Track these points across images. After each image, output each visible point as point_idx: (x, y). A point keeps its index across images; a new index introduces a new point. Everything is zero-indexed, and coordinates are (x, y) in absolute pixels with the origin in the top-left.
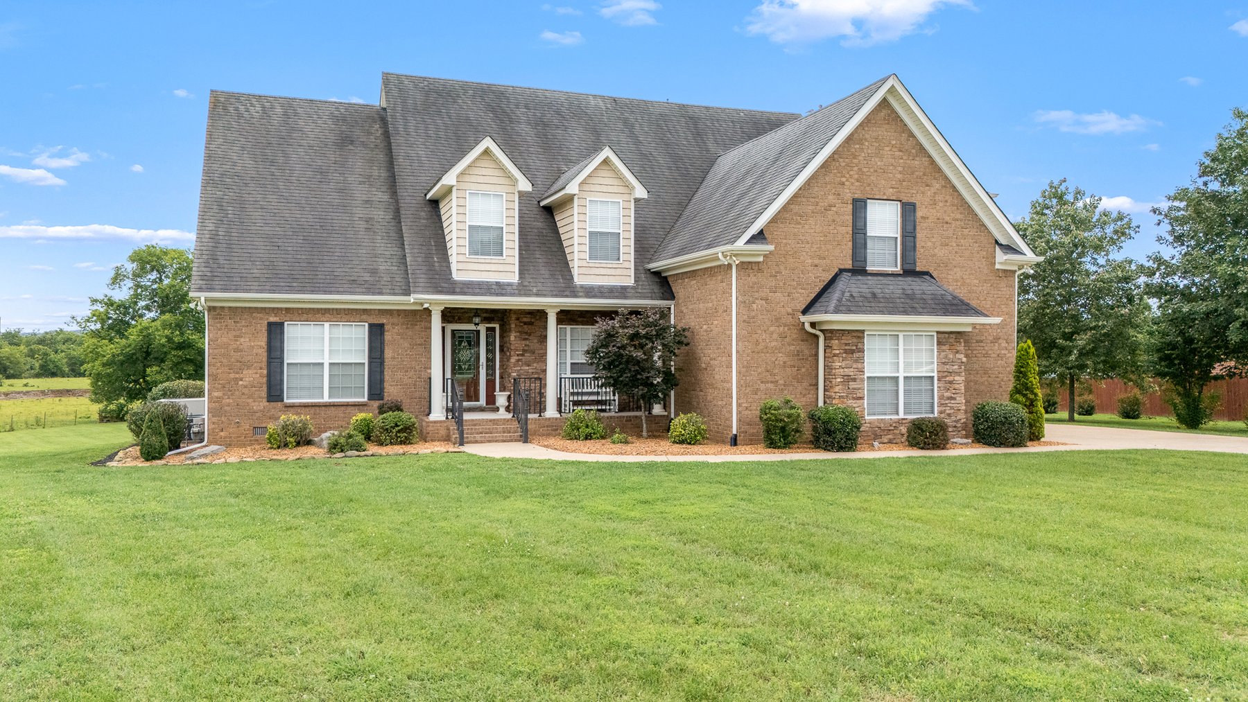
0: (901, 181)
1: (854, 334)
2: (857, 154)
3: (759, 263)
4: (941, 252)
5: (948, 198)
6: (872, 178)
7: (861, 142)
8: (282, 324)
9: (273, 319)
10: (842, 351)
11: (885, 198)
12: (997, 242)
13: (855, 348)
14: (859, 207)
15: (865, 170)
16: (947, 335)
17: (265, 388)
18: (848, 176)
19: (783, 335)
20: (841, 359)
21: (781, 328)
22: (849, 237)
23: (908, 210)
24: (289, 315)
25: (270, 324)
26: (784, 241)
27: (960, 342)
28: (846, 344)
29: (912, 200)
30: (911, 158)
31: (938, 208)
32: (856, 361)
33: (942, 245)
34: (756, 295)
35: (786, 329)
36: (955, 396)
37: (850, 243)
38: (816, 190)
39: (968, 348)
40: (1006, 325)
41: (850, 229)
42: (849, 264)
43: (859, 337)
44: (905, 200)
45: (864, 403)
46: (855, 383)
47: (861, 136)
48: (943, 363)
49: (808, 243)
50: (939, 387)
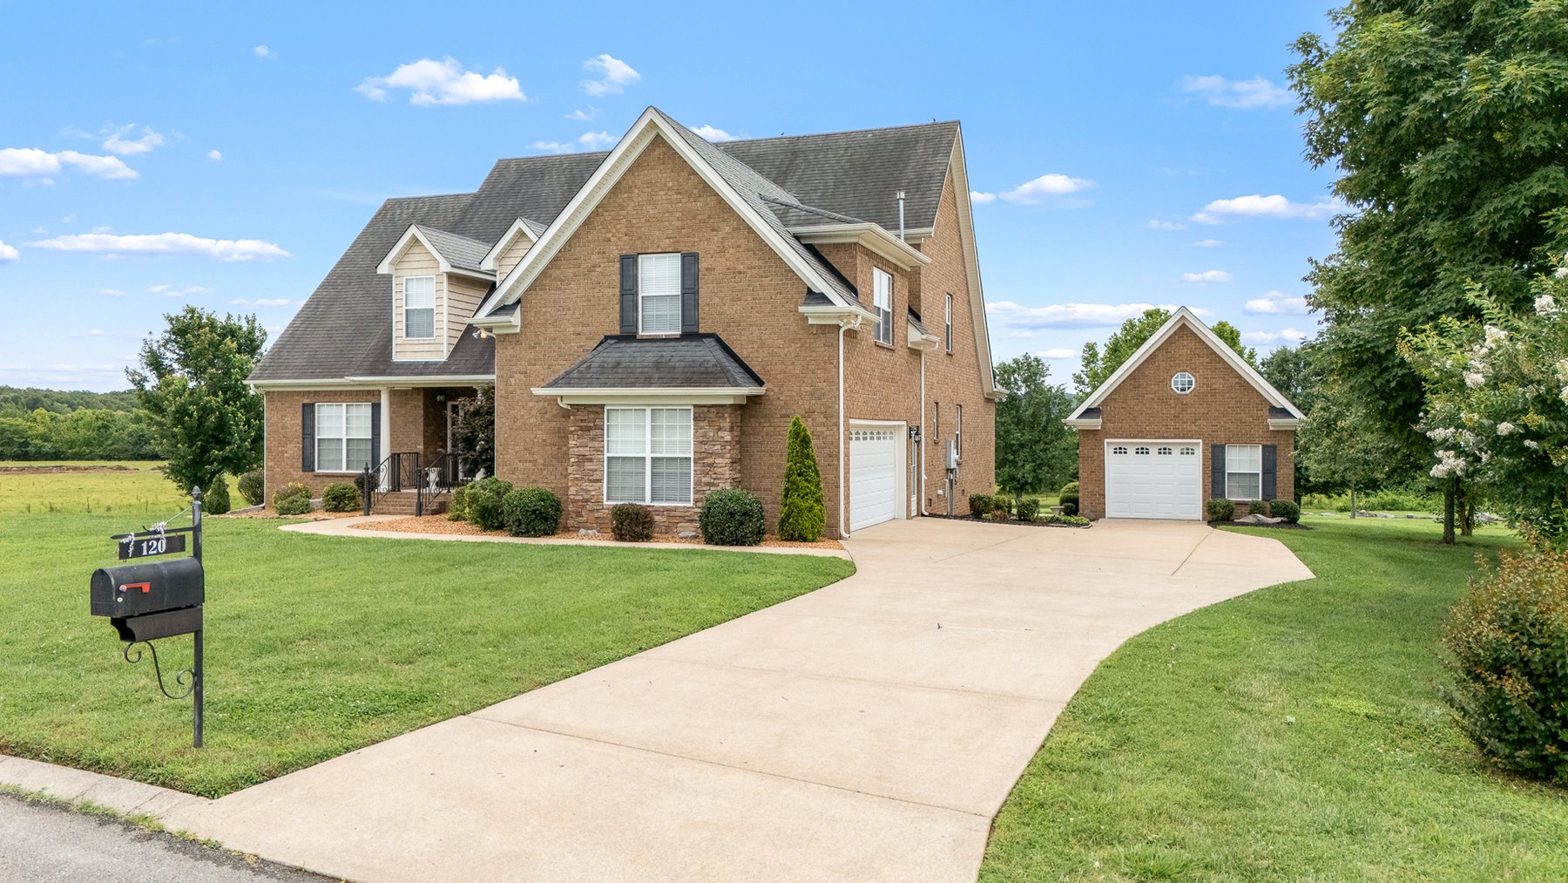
0: (680, 229)
1: (590, 409)
2: (625, 204)
3: (517, 334)
4: (732, 310)
5: (743, 242)
6: (643, 229)
7: (629, 190)
8: (313, 405)
9: (306, 401)
10: (577, 428)
11: (660, 250)
12: (810, 291)
13: (592, 424)
14: (628, 266)
15: (634, 221)
16: (706, 409)
17: (301, 460)
18: (614, 231)
19: (543, 411)
20: (576, 436)
21: (541, 404)
22: (616, 299)
23: (690, 263)
24: (318, 397)
25: (304, 406)
26: (544, 310)
27: (722, 417)
28: (582, 421)
29: (694, 250)
30: (692, 200)
31: (728, 255)
32: (593, 439)
33: (732, 300)
34: (515, 369)
35: (546, 404)
36: (716, 482)
37: (618, 307)
38: (578, 251)
39: (768, 424)
40: (824, 394)
41: (617, 291)
42: (616, 330)
43: (597, 412)
44: (685, 250)
45: (602, 486)
46: (591, 464)
47: (630, 183)
48: (701, 441)
49: (569, 309)
50: (695, 471)
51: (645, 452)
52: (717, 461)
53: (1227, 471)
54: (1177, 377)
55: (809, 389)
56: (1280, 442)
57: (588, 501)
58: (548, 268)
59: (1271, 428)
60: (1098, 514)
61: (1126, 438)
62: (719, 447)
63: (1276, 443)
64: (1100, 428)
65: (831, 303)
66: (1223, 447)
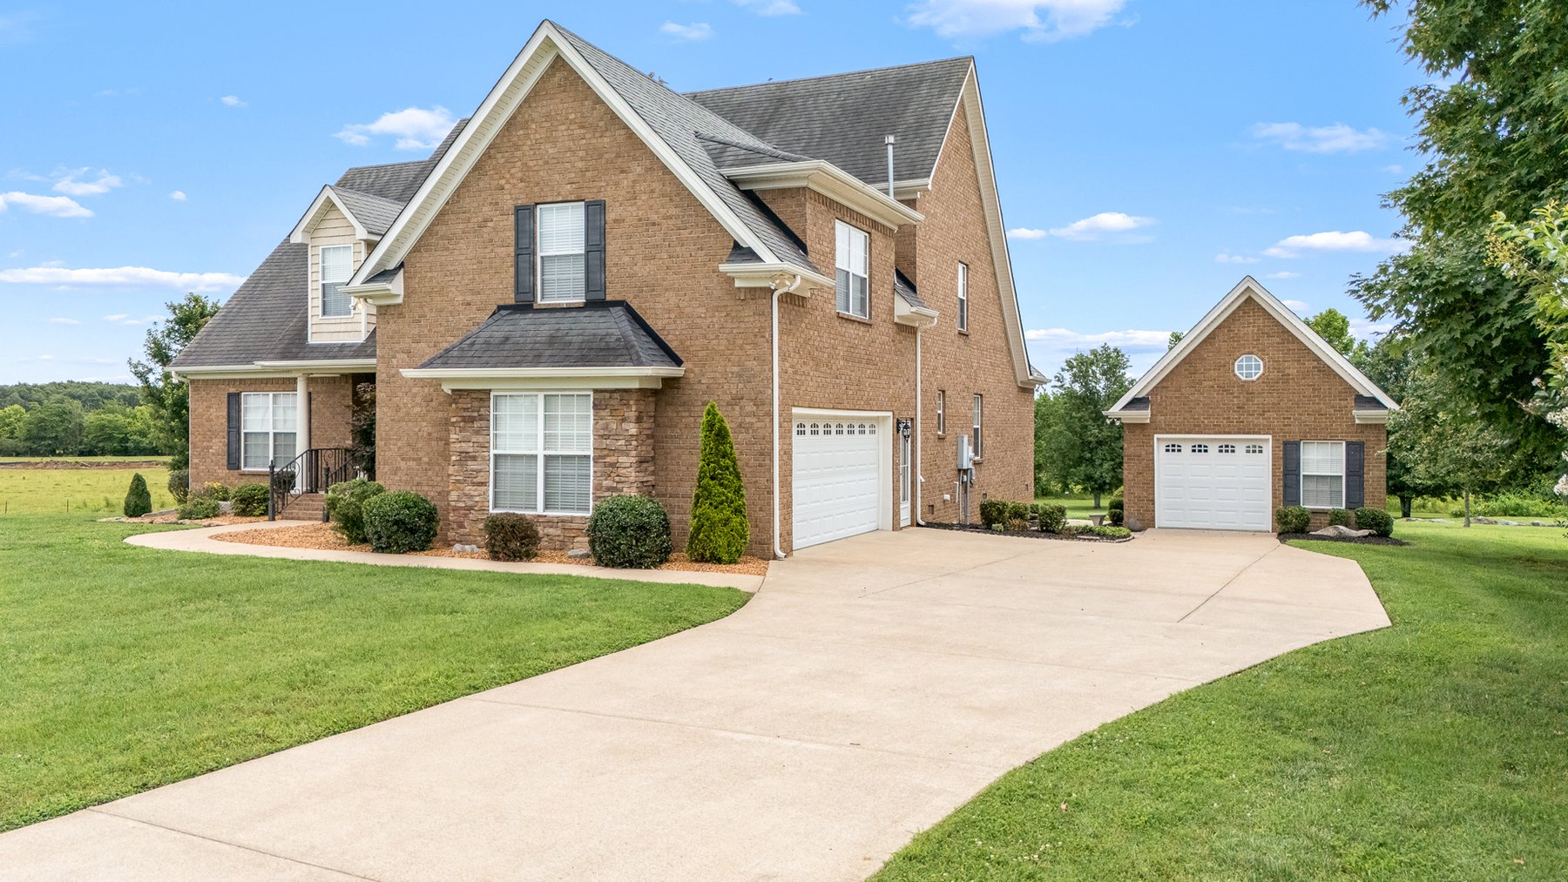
0: (583, 171)
1: (474, 396)
2: (520, 143)
3: (399, 305)
4: (644, 270)
5: (657, 186)
6: (541, 173)
7: (525, 126)
8: (239, 394)
9: (232, 390)
10: (459, 419)
11: (560, 199)
12: (737, 246)
13: (476, 414)
14: (525, 217)
16: (607, 395)
17: (226, 457)
18: (508, 176)
19: (429, 398)
20: (458, 429)
21: (426, 389)
22: (511, 261)
23: (595, 210)
24: (242, 386)
25: (230, 395)
26: (429, 275)
27: (628, 405)
28: (465, 410)
29: (601, 197)
30: (597, 135)
31: (639, 203)
32: (477, 432)
33: (645, 259)
34: (397, 347)
36: (620, 486)
37: (512, 270)
38: (467, 202)
39: (687, 414)
40: (754, 376)
41: (512, 250)
42: (510, 299)
43: (481, 399)
44: (590, 197)
45: (488, 491)
46: (475, 463)
47: (526, 116)
48: (601, 436)
49: (458, 274)
50: (595, 472)
51: (536, 449)
52: (621, 459)
53: (1302, 473)
54: (1242, 361)
55: (736, 369)
56: (1369, 438)
57: (470, 508)
58: (433, 224)
59: (1357, 422)
60: (1146, 523)
61: (1180, 433)
62: (622, 442)
63: (1362, 439)
64: (1148, 421)
65: (759, 259)
66: (1297, 444)
